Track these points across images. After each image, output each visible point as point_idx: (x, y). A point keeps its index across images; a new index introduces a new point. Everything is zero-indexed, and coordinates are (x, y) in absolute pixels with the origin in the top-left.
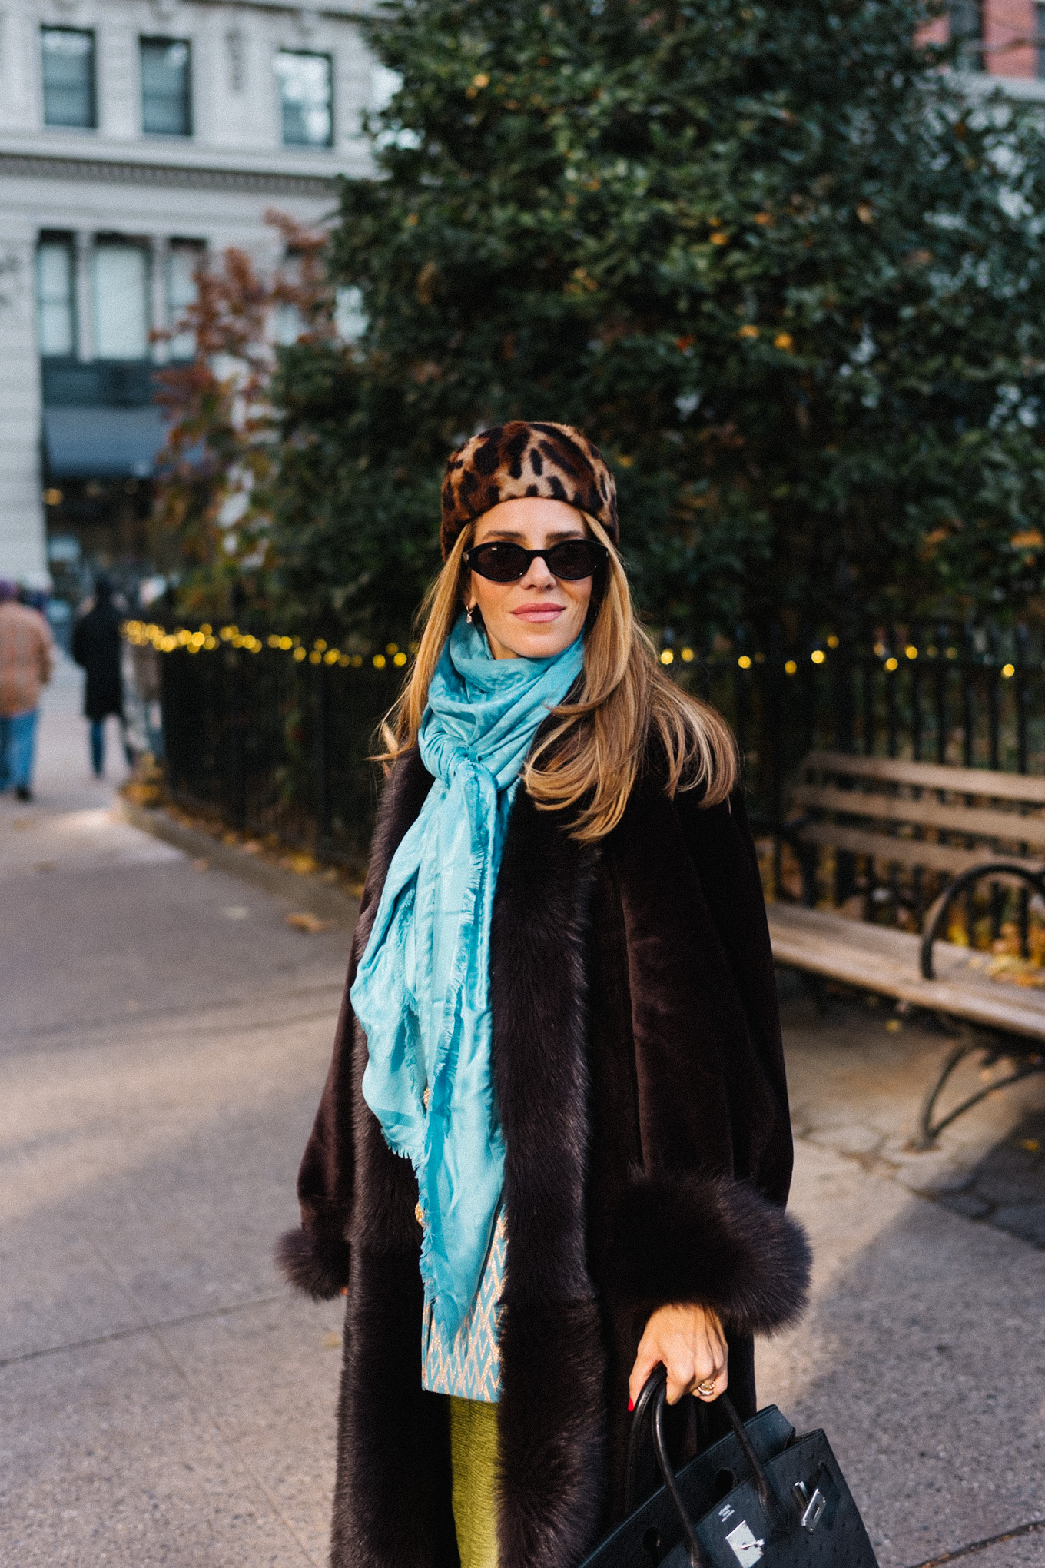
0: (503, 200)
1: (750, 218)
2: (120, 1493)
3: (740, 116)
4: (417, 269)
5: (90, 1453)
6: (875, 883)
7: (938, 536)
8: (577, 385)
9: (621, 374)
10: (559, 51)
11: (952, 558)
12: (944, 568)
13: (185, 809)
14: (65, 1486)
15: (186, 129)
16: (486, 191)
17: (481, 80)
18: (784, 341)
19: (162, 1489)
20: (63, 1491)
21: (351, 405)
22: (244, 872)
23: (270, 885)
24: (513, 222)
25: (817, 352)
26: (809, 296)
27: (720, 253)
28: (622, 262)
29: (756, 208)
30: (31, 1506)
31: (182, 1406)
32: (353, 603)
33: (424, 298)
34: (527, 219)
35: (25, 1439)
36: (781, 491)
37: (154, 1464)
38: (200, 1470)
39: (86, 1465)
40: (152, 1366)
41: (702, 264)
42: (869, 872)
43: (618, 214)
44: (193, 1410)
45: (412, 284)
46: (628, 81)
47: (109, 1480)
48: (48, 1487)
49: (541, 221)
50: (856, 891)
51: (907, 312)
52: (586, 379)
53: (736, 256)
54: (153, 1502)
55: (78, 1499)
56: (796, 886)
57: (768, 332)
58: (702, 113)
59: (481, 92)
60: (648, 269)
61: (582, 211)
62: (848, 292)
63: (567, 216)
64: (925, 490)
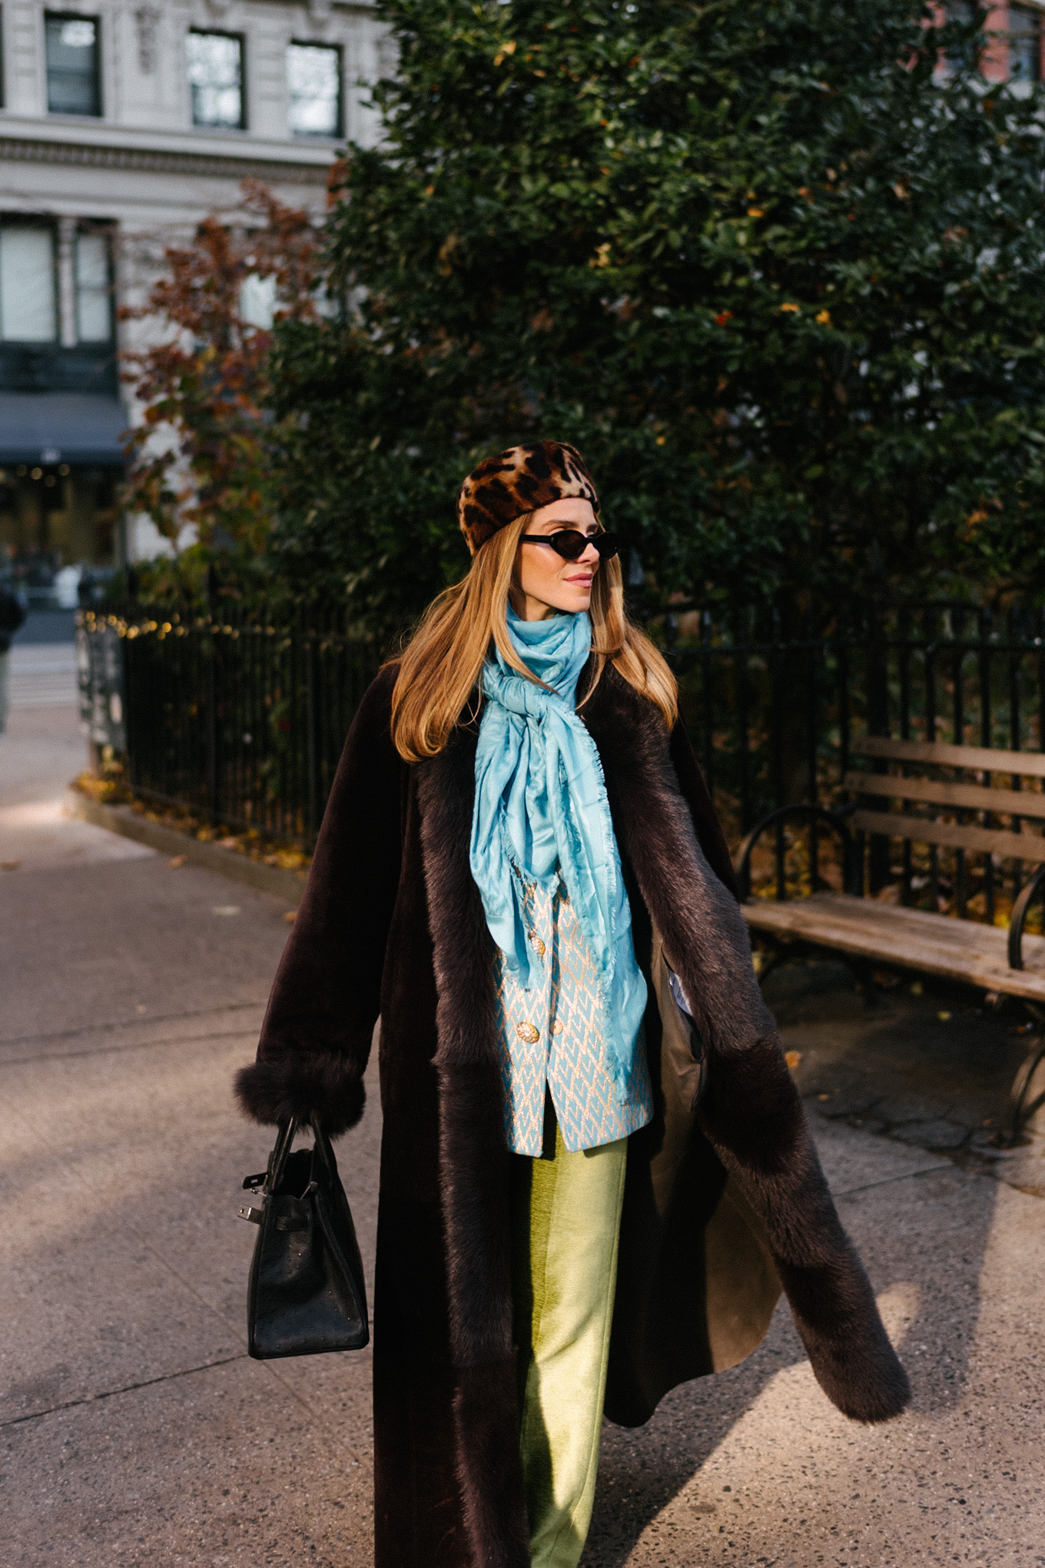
0: (533, 170)
1: (793, 192)
2: (271, 1535)
3: (774, 87)
4: (439, 242)
5: (226, 1493)
6: (911, 872)
7: (977, 517)
8: (612, 360)
9: (659, 349)
10: (595, 19)
11: (995, 540)
12: (987, 550)
13: (149, 804)
14: (207, 1528)
15: (95, 109)
16: (515, 161)
17: (509, 48)
18: (823, 317)
19: (315, 1529)
20: (206, 1534)
21: (358, 384)
22: (226, 868)
23: (255, 881)
24: (545, 192)
25: (859, 328)
26: (856, 271)
27: (760, 226)
28: (661, 234)
29: (798, 182)
30: (175, 1552)
31: (313, 1437)
32: (363, 589)
33: (445, 272)
34: (560, 190)
35: (149, 1478)
36: (815, 471)
37: (299, 1502)
38: (351, 1507)
39: (225, 1506)
40: (269, 1395)
41: (742, 238)
42: (906, 861)
43: (658, 186)
44: (325, 1442)
45: (432, 258)
46: (662, 50)
47: (254, 1521)
48: (190, 1531)
49: (574, 192)
50: (892, 879)
51: (952, 288)
52: (621, 354)
53: (777, 230)
54: (309, 1543)
55: (225, 1543)
56: (832, 874)
57: (811, 309)
58: (735, 85)
59: (508, 58)
60: (691, 242)
61: (615, 183)
62: (894, 268)
63: (601, 187)
64: (962, 469)
